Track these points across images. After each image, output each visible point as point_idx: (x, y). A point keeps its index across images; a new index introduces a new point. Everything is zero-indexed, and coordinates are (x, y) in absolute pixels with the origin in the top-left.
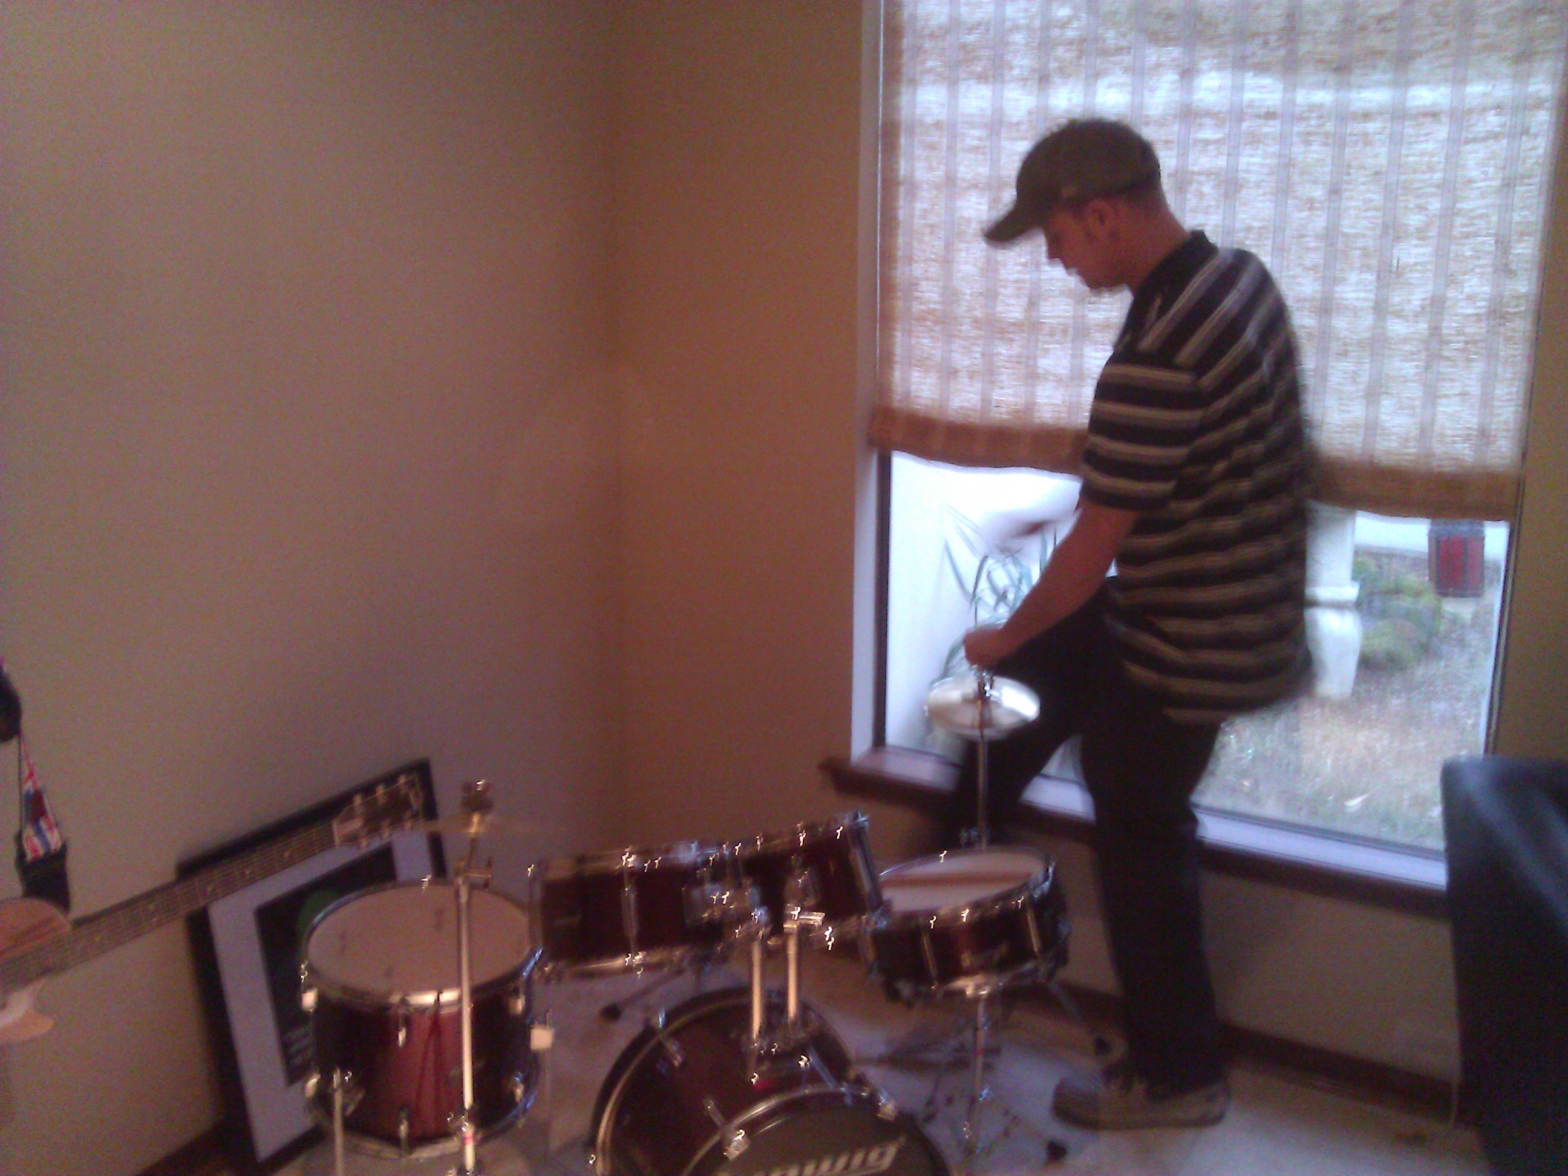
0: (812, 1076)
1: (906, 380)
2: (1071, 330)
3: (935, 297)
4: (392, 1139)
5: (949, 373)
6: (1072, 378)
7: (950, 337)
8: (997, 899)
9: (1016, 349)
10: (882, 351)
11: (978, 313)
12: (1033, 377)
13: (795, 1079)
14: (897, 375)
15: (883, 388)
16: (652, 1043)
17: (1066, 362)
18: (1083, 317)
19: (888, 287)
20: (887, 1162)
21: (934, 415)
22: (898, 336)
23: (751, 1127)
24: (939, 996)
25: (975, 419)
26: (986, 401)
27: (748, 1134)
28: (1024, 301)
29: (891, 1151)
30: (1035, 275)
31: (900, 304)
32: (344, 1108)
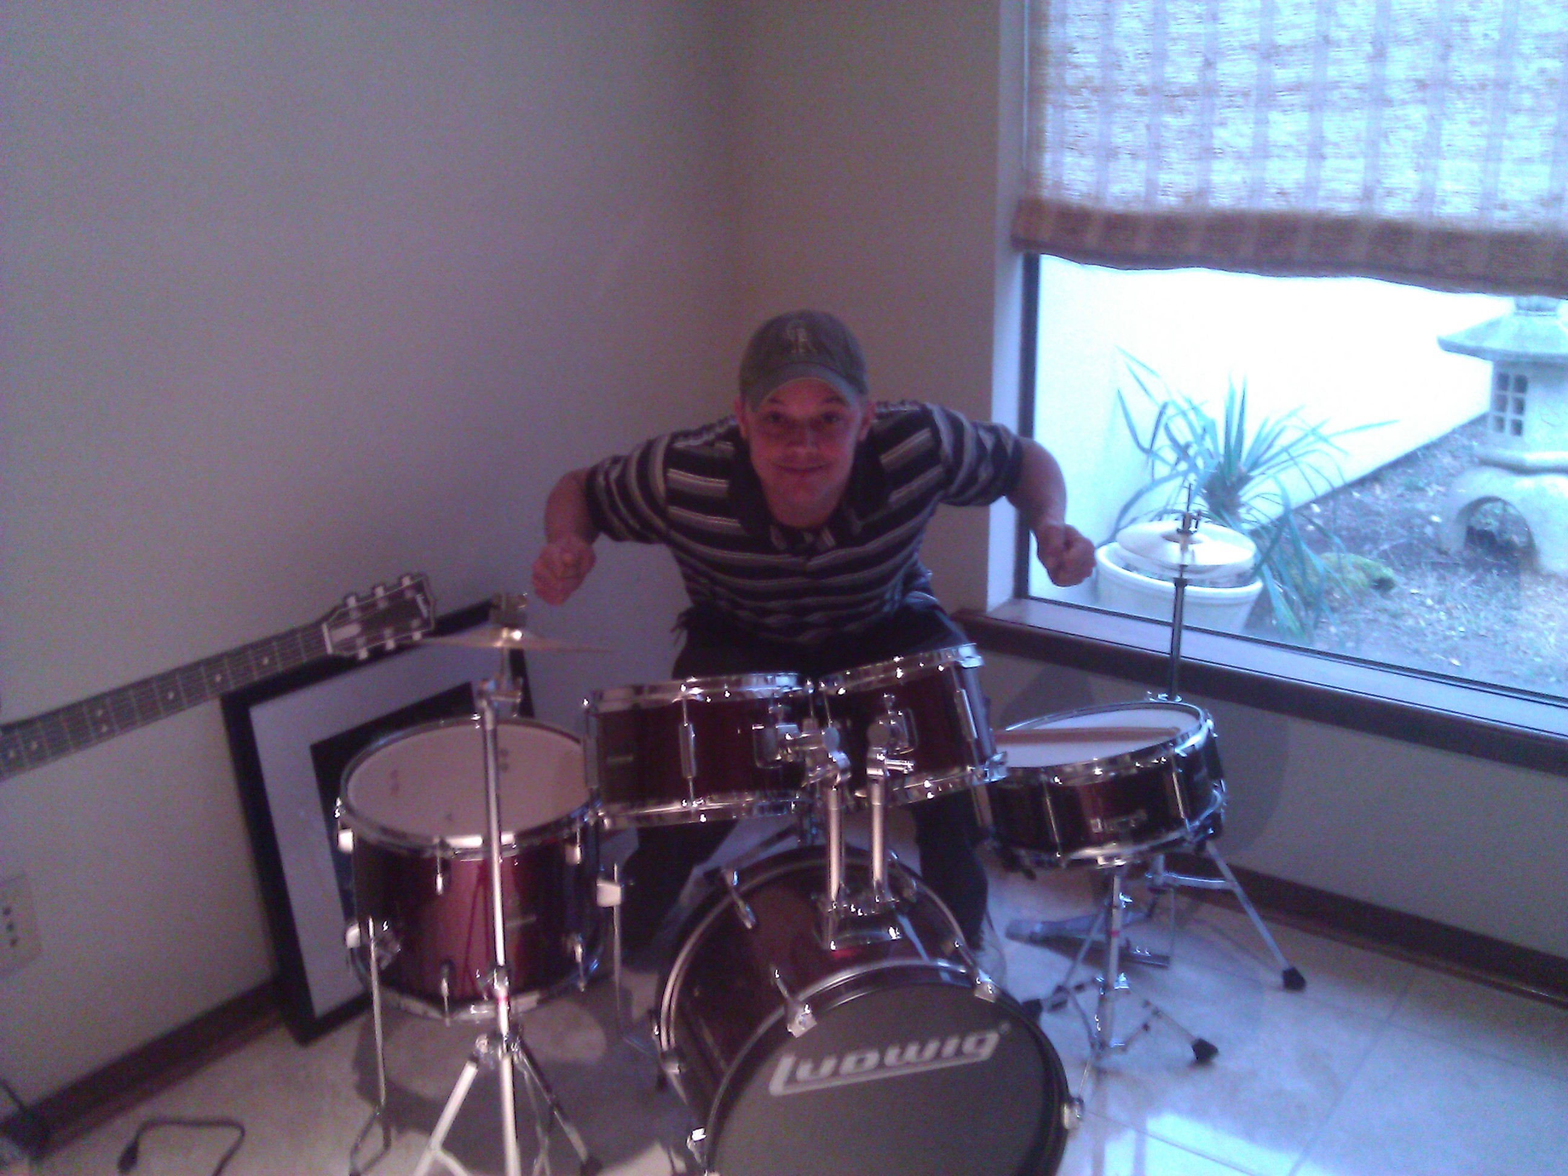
0: (905, 947)
1: (1057, 164)
2: (1254, 92)
3: (1092, 59)
4: (434, 999)
5: (1109, 153)
6: (1254, 149)
7: (1110, 110)
8: (1137, 755)
9: (1188, 120)
10: (1030, 131)
11: (1143, 79)
12: (1208, 153)
13: (883, 949)
14: (1048, 159)
15: (1030, 176)
16: (725, 903)
17: (1247, 129)
18: (1269, 75)
19: (1037, 54)
20: (986, 1052)
21: (1089, 204)
22: (1050, 111)
23: (818, 1004)
24: (1063, 865)
25: (1138, 208)
26: (1151, 185)
27: (816, 1012)
28: (1198, 60)
29: (992, 1039)
30: (1210, 28)
31: (1051, 72)
32: (379, 960)
